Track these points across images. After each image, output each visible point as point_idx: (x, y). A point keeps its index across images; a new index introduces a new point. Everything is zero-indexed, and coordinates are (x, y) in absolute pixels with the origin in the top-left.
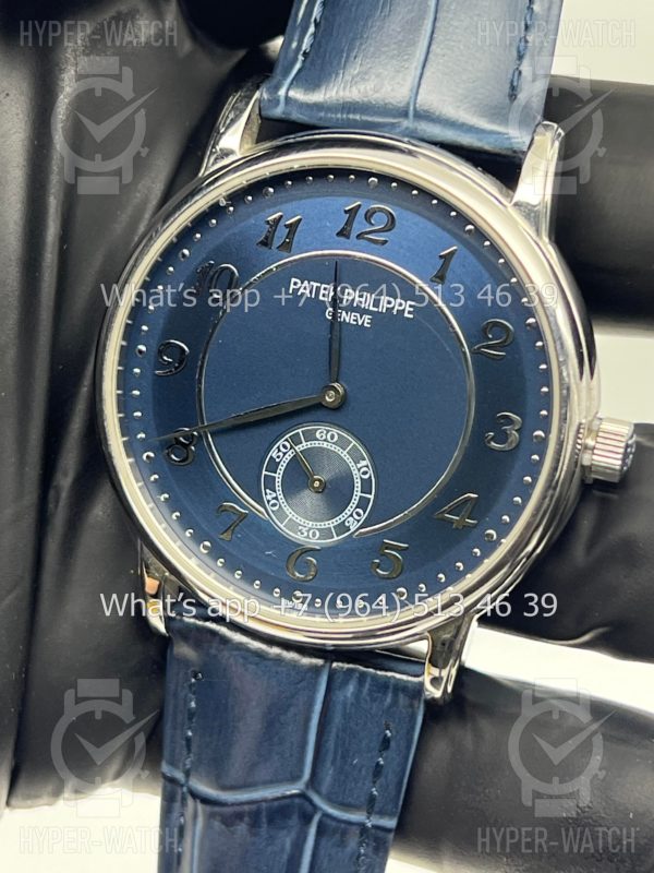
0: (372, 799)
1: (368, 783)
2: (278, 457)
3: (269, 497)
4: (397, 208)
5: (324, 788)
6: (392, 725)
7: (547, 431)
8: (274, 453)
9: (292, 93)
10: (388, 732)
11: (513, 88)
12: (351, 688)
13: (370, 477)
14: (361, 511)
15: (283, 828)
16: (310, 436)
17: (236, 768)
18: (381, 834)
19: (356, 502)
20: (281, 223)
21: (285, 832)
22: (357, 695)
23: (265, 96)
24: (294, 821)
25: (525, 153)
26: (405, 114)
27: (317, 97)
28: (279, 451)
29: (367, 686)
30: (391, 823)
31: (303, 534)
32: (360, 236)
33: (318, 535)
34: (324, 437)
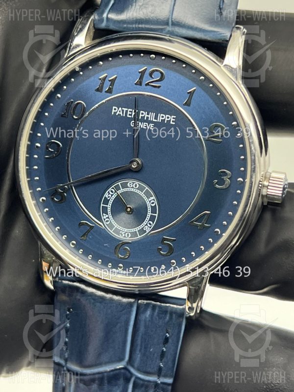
0: (160, 369)
1: (158, 361)
2: (109, 197)
3: (105, 217)
4: (166, 70)
5: (136, 365)
6: (169, 330)
7: (244, 178)
8: (106, 195)
9: (110, 16)
10: (167, 334)
11: (220, 9)
12: (148, 313)
13: (156, 205)
14: (151, 222)
15: (116, 385)
16: (125, 186)
17: (91, 357)
18: (165, 386)
19: (149, 218)
20: (107, 79)
21: (117, 387)
22: (152, 316)
23: (97, 17)
24: (121, 382)
25: (228, 41)
26: (167, 24)
27: (123, 17)
28: (109, 194)
29: (157, 311)
30: (170, 381)
31: (122, 235)
32: (147, 84)
33: (130, 236)
34: (132, 186)
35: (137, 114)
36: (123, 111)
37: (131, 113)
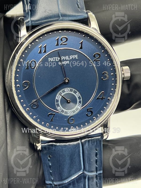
0: (97, 168)
1: (95, 165)
2: (58, 99)
3: (59, 108)
4: (68, 36)
5: (87, 170)
6: (97, 149)
10: (96, 151)
11: (78, 5)
12: (87, 144)
13: (80, 96)
14: (80, 104)
16: (64, 91)
18: (100, 175)
19: (78, 102)
20: (42, 47)
21: (81, 183)
22: (89, 145)
24: (83, 179)
26: (59, 16)
28: (58, 97)
29: (90, 142)
31: (69, 114)
32: (61, 44)
33: (72, 113)
34: (67, 91)
35: (61, 58)
36: (53, 59)
37: (57, 59)
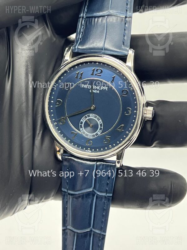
0: (107, 190)
1: (106, 187)
3: (81, 129)
4: (103, 69)
5: (97, 189)
7: (137, 111)
8: (81, 120)
9: (79, 47)
10: (109, 176)
11: (123, 43)
12: (101, 167)
13: (102, 123)
14: (100, 130)
16: (89, 116)
17: (78, 187)
18: (109, 197)
20: (79, 73)
21: (89, 199)
22: (103, 168)
23: (73, 48)
24: (91, 196)
25: (127, 56)
26: (102, 49)
27: (84, 47)
28: (83, 120)
29: (104, 166)
30: (111, 195)
31: (89, 136)
32: (96, 75)
33: (92, 136)
34: (92, 116)
35: (92, 87)
